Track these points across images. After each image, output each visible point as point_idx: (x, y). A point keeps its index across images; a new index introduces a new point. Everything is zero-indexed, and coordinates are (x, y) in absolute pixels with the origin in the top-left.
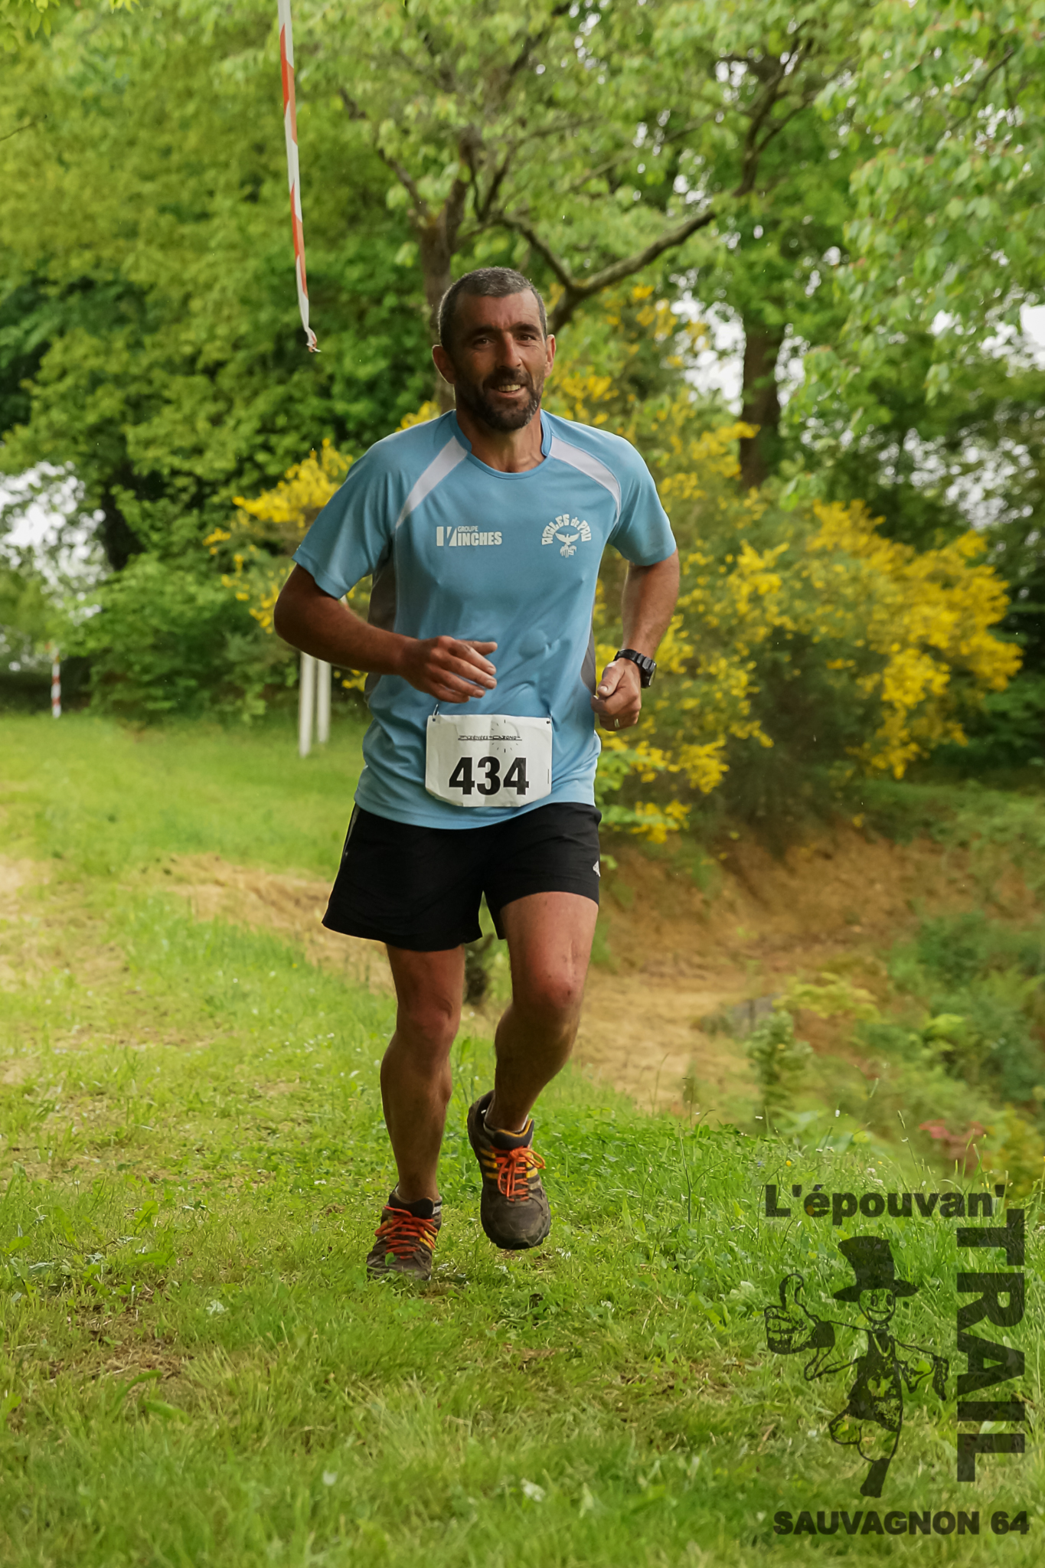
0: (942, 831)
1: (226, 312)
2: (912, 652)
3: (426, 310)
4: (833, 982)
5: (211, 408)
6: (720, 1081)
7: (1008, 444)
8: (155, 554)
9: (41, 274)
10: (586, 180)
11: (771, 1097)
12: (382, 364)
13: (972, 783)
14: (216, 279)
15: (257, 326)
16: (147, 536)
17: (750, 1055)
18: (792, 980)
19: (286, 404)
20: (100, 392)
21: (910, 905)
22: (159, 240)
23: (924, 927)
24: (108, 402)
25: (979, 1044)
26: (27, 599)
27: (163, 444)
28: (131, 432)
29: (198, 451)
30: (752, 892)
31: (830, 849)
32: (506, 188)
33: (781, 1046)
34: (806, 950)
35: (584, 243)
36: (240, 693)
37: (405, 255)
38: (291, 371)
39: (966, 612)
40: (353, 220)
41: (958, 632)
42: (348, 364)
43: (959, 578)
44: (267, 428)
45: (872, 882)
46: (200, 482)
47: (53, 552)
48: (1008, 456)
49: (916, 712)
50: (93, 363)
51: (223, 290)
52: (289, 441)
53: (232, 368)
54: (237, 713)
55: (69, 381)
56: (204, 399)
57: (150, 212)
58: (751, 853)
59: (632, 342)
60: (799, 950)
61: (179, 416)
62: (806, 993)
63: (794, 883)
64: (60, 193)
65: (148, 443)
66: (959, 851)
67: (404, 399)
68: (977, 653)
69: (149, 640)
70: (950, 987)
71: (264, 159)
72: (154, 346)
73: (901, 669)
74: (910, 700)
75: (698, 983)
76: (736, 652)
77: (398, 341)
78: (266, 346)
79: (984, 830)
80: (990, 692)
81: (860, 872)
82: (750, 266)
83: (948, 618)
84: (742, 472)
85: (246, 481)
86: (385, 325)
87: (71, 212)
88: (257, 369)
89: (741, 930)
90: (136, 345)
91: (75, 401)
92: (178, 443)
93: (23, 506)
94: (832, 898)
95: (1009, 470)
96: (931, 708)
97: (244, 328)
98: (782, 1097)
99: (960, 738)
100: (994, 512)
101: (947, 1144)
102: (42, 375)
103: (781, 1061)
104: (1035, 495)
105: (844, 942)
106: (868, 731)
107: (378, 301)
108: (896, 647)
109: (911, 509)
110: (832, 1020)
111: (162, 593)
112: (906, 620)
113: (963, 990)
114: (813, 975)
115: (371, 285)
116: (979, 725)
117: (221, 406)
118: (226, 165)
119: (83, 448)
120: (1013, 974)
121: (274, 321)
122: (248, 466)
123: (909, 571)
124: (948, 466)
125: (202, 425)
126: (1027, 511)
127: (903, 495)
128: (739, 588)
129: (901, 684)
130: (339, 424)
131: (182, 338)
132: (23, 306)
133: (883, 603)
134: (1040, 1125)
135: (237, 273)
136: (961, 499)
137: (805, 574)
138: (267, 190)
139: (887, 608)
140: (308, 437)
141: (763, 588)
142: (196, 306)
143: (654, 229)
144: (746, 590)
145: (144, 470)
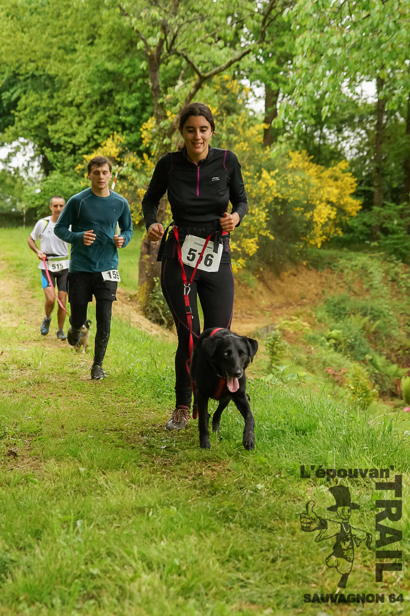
0: (334, 266)
1: (82, 85)
2: (324, 204)
3: (150, 84)
4: (295, 320)
5: (78, 119)
7: (358, 130)
8: (59, 171)
9: (17, 72)
10: (206, 38)
11: (273, 360)
12: (137, 103)
13: (345, 249)
14: (79, 74)
15: (93, 90)
16: (56, 165)
17: (266, 346)
18: (281, 319)
19: (104, 118)
20: (39, 114)
21: (323, 292)
22: (58, 59)
23: (328, 300)
24: (42, 118)
25: (345, 340)
26: (17, 186)
27: (61, 132)
28: (50, 127)
29: (74, 134)
30: (269, 288)
31: (296, 273)
32: (179, 40)
33: (277, 342)
34: (287, 308)
35: (206, 60)
37: (144, 65)
38: (106, 106)
39: (342, 189)
40: (128, 51)
41: (339, 196)
42: (125, 103)
43: (340, 178)
44: (98, 126)
45: (310, 284)
46: (74, 145)
47: (26, 169)
48: (358, 133)
49: (326, 224)
50: (36, 103)
51: (81, 78)
52: (105, 131)
53: (85, 105)
55: (28, 110)
56: (75, 116)
57: (55, 49)
58: (268, 275)
59: (225, 94)
60: (284, 308)
61: (66, 122)
62: (286, 324)
63: (283, 285)
64: (23, 43)
65: (56, 132)
66: (340, 273)
67: (145, 115)
68: (346, 204)
70: (337, 321)
71: (96, 30)
72: (58, 97)
73: (320, 210)
74: (323, 221)
75: (249, 320)
76: (261, 205)
77: (143, 94)
78: (97, 97)
79: (349, 266)
80: (351, 217)
81: (306, 280)
82: (266, 69)
83: (336, 191)
84: (264, 140)
85: (91, 145)
86: (139, 89)
87: (27, 49)
88: (94, 105)
89: (264, 302)
90: (51, 97)
91: (30, 117)
92: (66, 132)
93: (15, 153)
94: (296, 290)
95: (359, 139)
96: (330, 223)
97: (89, 92)
98: (277, 360)
99: (340, 233)
100: (354, 153)
101: (334, 375)
102: (19, 108)
103: (277, 347)
104: (367, 148)
105: (300, 305)
106: (308, 231)
107: (137, 80)
108: (318, 202)
109: (325, 153)
110: (295, 333)
111: (61, 185)
112: (322, 192)
113: (341, 321)
114: (289, 317)
115: (133, 75)
116: (348, 229)
117: (82, 118)
118: (82, 32)
119: (33, 133)
120: (358, 315)
121: (99, 88)
122: (91, 139)
123: (322, 175)
124: (338, 138)
125: (75, 125)
126: (365, 153)
127: (323, 148)
128: (262, 184)
129: (319, 216)
130: (123, 125)
131: (68, 95)
132: (10, 84)
133: (313, 187)
134: (367, 368)
135: (86, 72)
136: (342, 149)
137: (286, 178)
138: (97, 41)
139: (315, 188)
140: (112, 129)
141: (270, 185)
142: (72, 83)
143: (231, 55)
144: (264, 185)
145: (55, 142)
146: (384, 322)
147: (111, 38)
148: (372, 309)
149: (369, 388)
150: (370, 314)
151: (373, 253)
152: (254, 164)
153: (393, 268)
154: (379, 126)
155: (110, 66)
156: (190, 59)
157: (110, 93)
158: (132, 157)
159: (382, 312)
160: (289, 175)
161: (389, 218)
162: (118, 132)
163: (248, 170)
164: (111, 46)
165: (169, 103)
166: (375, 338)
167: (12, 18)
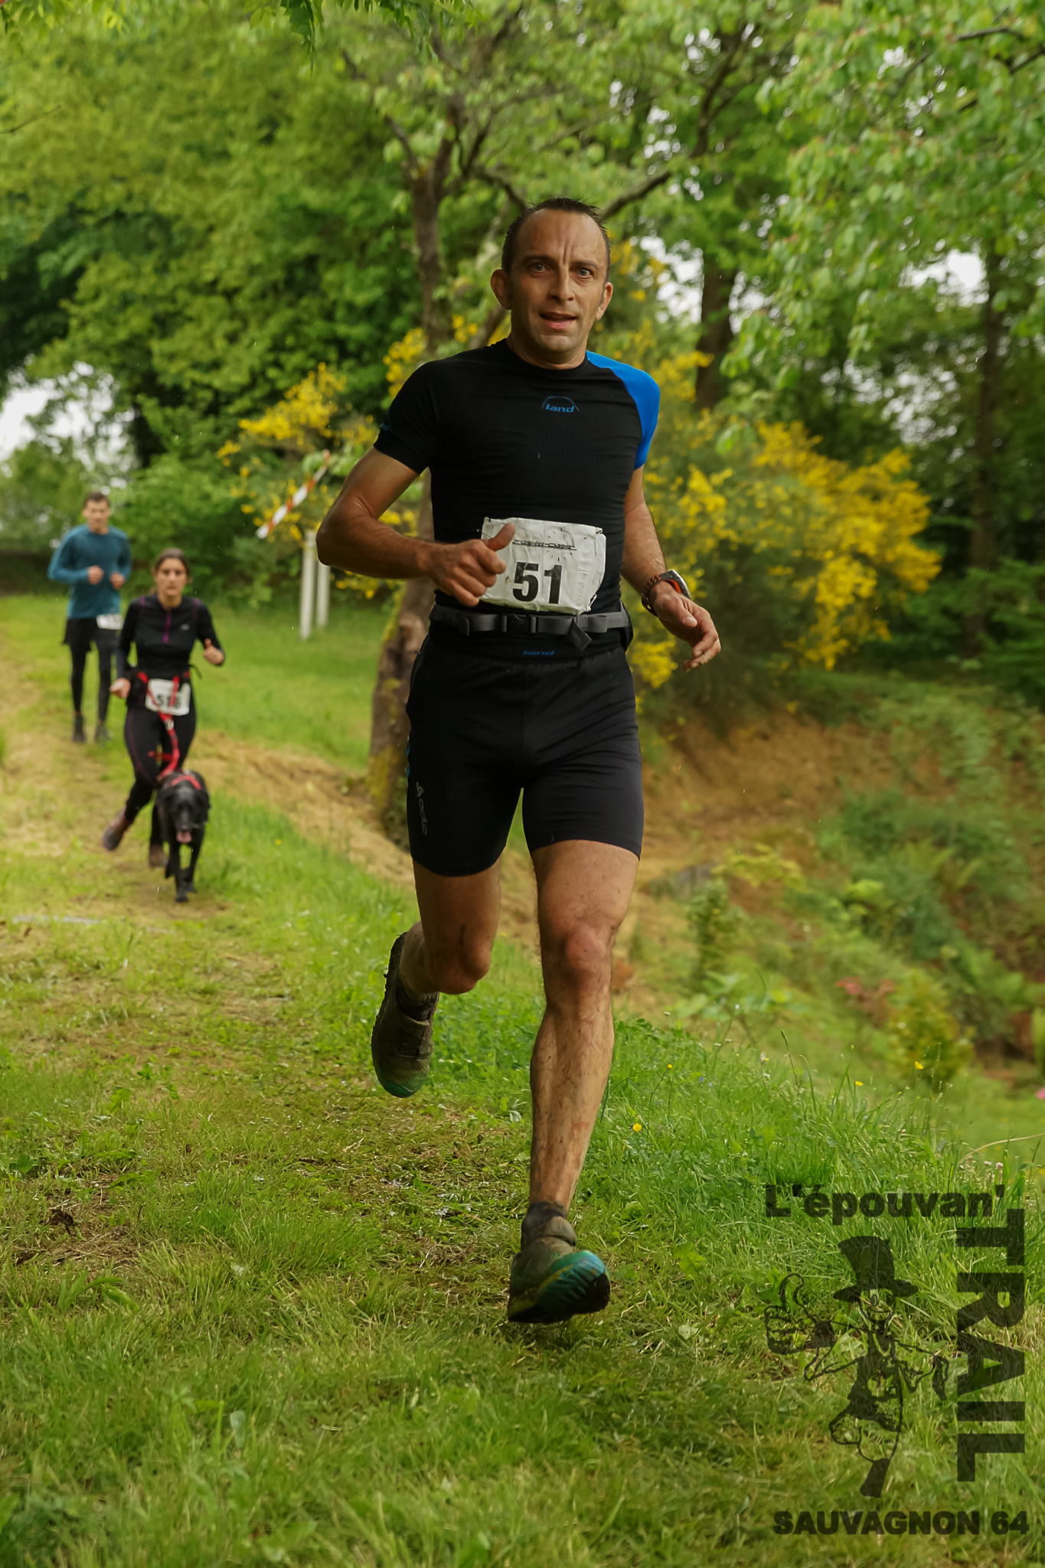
2: (843, 560)
3: (416, 250)
4: (765, 854)
5: (227, 326)
6: (663, 940)
7: (936, 371)
8: (176, 455)
9: (80, 204)
10: (560, 138)
11: (705, 955)
12: (378, 292)
13: (895, 674)
14: (234, 215)
15: (269, 256)
16: (169, 440)
17: (689, 917)
18: (729, 851)
19: (294, 326)
20: (130, 311)
22: (184, 176)
23: (849, 803)
24: (137, 321)
25: (890, 911)
26: (67, 484)
27: (185, 358)
28: (157, 346)
29: (216, 365)
30: (697, 766)
31: (768, 731)
32: (490, 143)
33: (716, 911)
34: (744, 821)
36: (249, 581)
37: (399, 201)
38: (300, 295)
39: (892, 523)
40: (359, 161)
41: (884, 541)
42: (348, 293)
43: (886, 492)
44: (277, 347)
45: (804, 761)
46: (217, 393)
47: (91, 443)
48: (936, 381)
49: (848, 610)
50: (124, 285)
51: (240, 224)
52: (295, 359)
53: (247, 292)
54: (246, 599)
55: (102, 302)
56: (220, 319)
57: (176, 151)
58: (697, 734)
60: (737, 821)
61: (198, 333)
62: (742, 863)
63: (735, 761)
64: (95, 135)
65: (172, 357)
66: (882, 735)
67: (398, 324)
68: (901, 560)
69: (168, 532)
71: (279, 104)
72: (180, 269)
73: (834, 575)
74: (840, 602)
76: (686, 559)
77: (394, 271)
78: (278, 275)
79: (905, 718)
80: (912, 593)
81: (794, 751)
82: (707, 214)
83: (875, 528)
84: (696, 394)
85: (258, 393)
86: (382, 258)
87: (106, 150)
88: (270, 293)
89: (686, 803)
90: (162, 269)
91: (107, 319)
92: (198, 357)
93: (64, 401)
94: (768, 775)
95: (935, 395)
96: (859, 607)
97: (258, 258)
98: (715, 956)
99: (884, 634)
100: (923, 429)
101: (861, 999)
102: (81, 295)
103: (717, 924)
104: (957, 418)
105: (778, 814)
106: (803, 627)
107: (379, 235)
108: (829, 554)
109: (851, 428)
110: (764, 886)
111: (180, 492)
112: (840, 530)
113: (881, 859)
114: (748, 846)
115: (371, 222)
116: (903, 624)
117: (237, 324)
118: (245, 110)
119: (115, 359)
120: (926, 845)
121: (285, 252)
122: (260, 380)
123: (843, 485)
124: (883, 389)
125: (220, 343)
126: (951, 431)
127: (843, 413)
128: (688, 506)
129: (832, 586)
130: (340, 344)
131: (205, 267)
132: (61, 233)
133: (819, 514)
134: (945, 980)
135: (253, 210)
136: (894, 417)
137: (749, 493)
138: (281, 134)
139: (822, 520)
140: (313, 356)
141: (710, 507)
142: (216, 238)
143: (621, 182)
144: (694, 509)
145: (167, 380)
146: (992, 864)
147: (317, 126)
148: (961, 828)
149: (949, 1035)
150: (958, 841)
151: (967, 685)
152: (670, 453)
153: (1018, 726)
154: (989, 364)
155: (313, 197)
156: (517, 191)
157: (311, 262)
158: (361, 429)
159: (985, 838)
160: (759, 485)
161: (1009, 598)
162: (328, 363)
163: (656, 470)
164: (317, 147)
165: (460, 297)
166: (968, 904)
167: (71, 70)
